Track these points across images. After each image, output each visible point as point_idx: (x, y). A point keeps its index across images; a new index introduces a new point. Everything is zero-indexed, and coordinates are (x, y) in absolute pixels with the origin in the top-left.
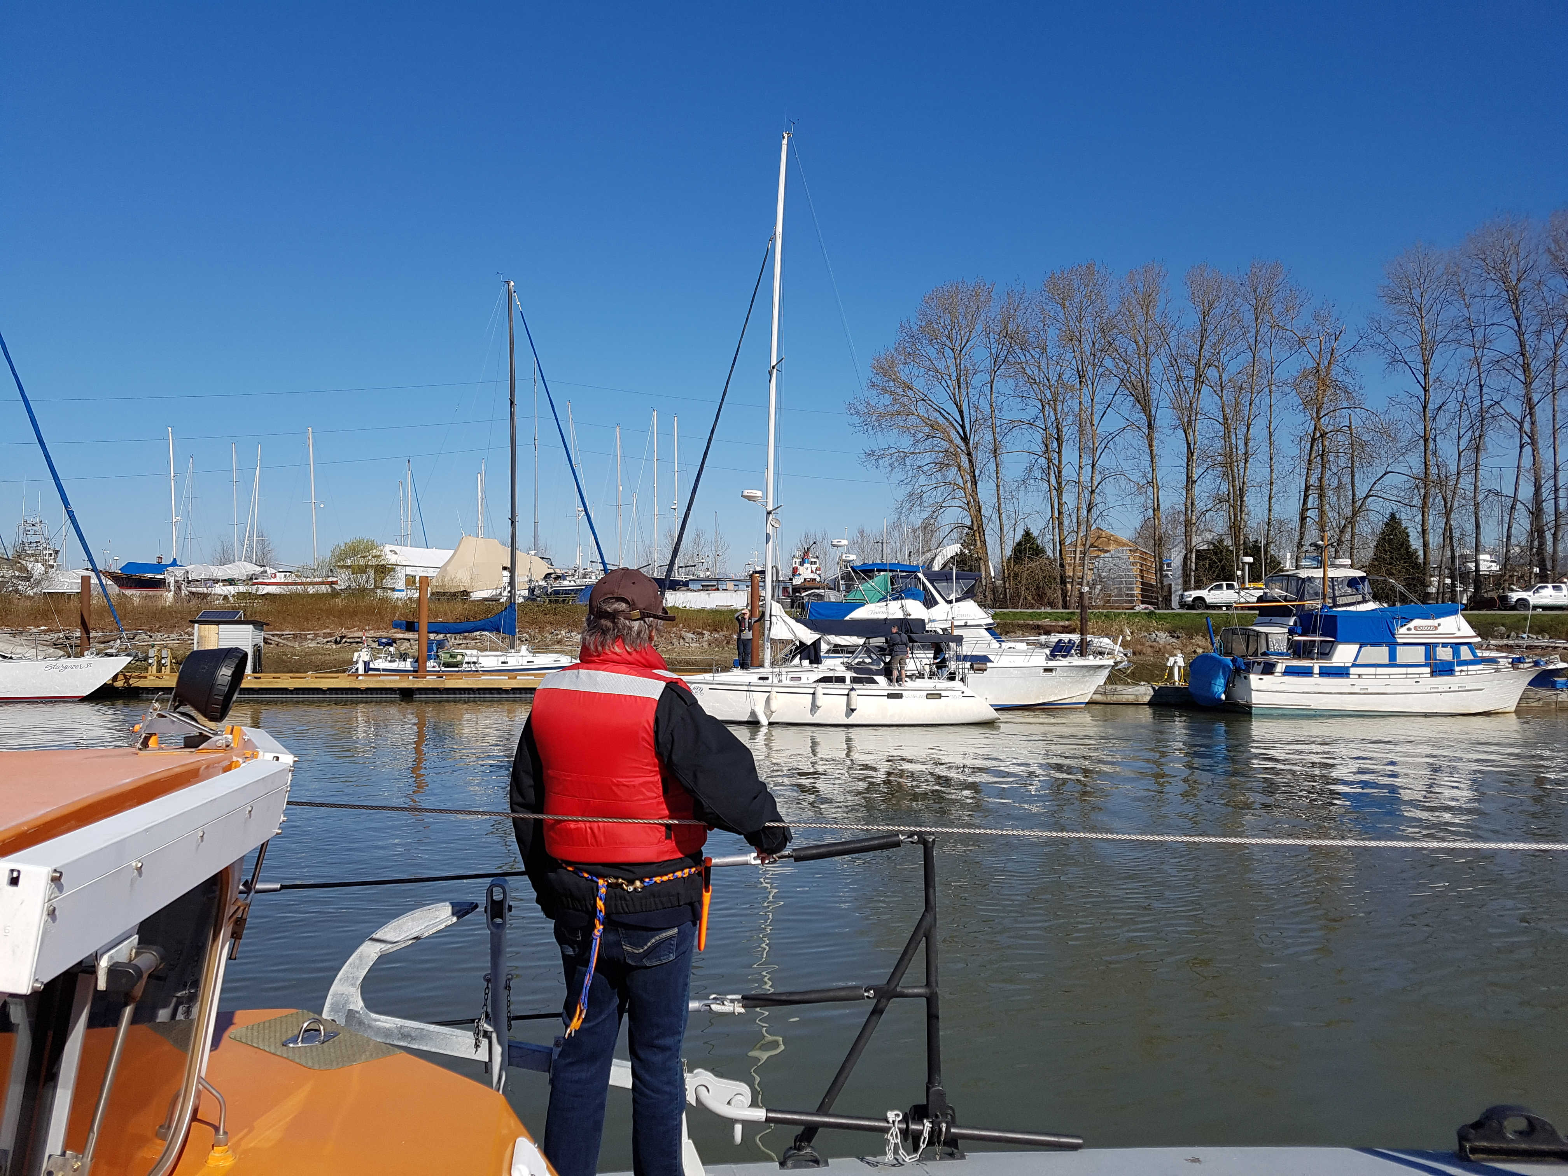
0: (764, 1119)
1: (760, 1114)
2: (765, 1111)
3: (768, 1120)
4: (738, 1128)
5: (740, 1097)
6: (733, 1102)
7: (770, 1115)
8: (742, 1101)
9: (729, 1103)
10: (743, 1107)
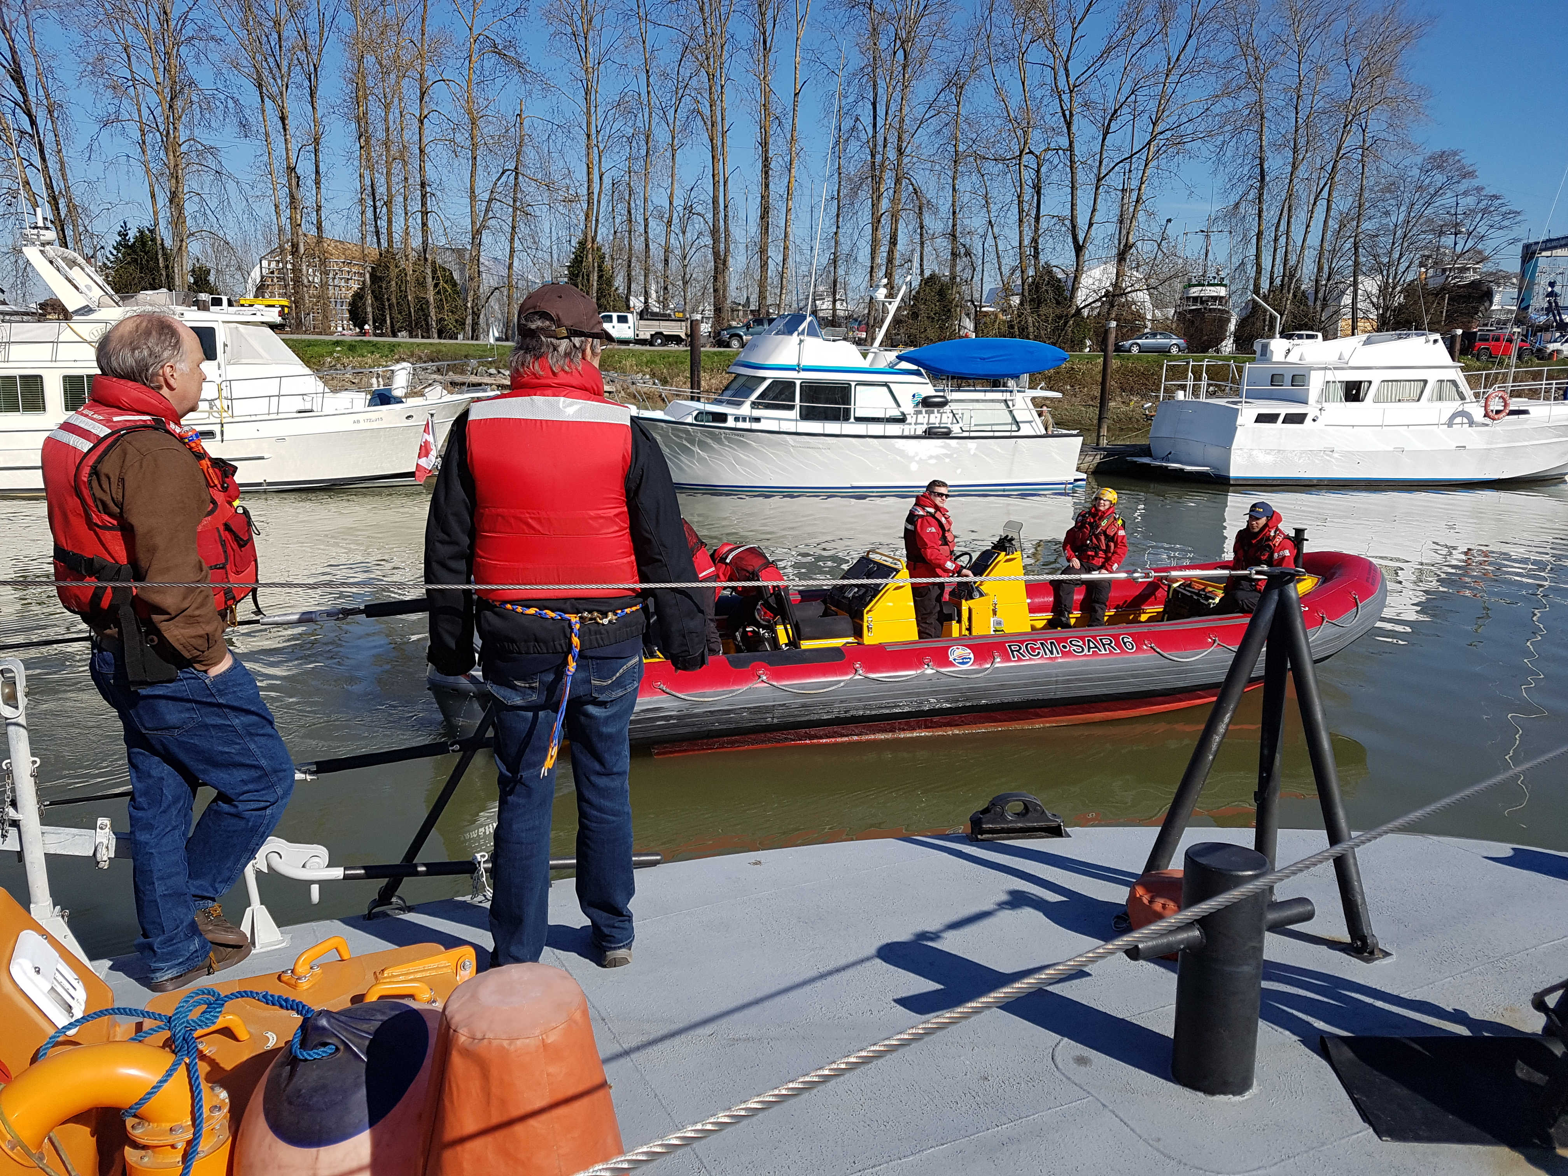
0: (342, 877)
1: (338, 873)
2: (342, 869)
3: (346, 877)
4: (315, 889)
5: (316, 859)
6: (307, 865)
7: (348, 872)
8: (318, 863)
9: (304, 866)
10: (319, 868)
